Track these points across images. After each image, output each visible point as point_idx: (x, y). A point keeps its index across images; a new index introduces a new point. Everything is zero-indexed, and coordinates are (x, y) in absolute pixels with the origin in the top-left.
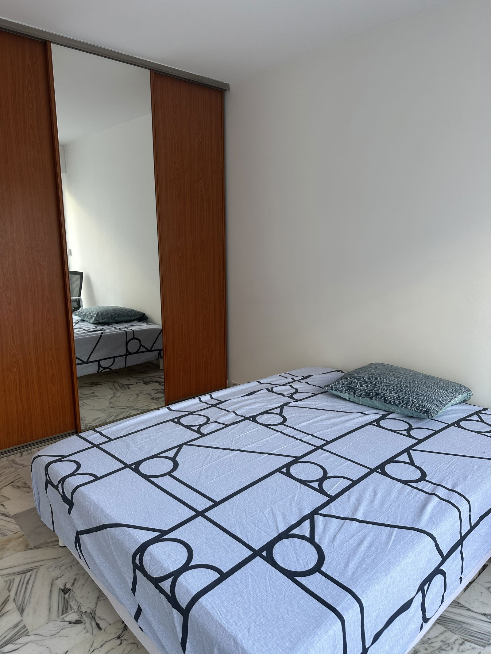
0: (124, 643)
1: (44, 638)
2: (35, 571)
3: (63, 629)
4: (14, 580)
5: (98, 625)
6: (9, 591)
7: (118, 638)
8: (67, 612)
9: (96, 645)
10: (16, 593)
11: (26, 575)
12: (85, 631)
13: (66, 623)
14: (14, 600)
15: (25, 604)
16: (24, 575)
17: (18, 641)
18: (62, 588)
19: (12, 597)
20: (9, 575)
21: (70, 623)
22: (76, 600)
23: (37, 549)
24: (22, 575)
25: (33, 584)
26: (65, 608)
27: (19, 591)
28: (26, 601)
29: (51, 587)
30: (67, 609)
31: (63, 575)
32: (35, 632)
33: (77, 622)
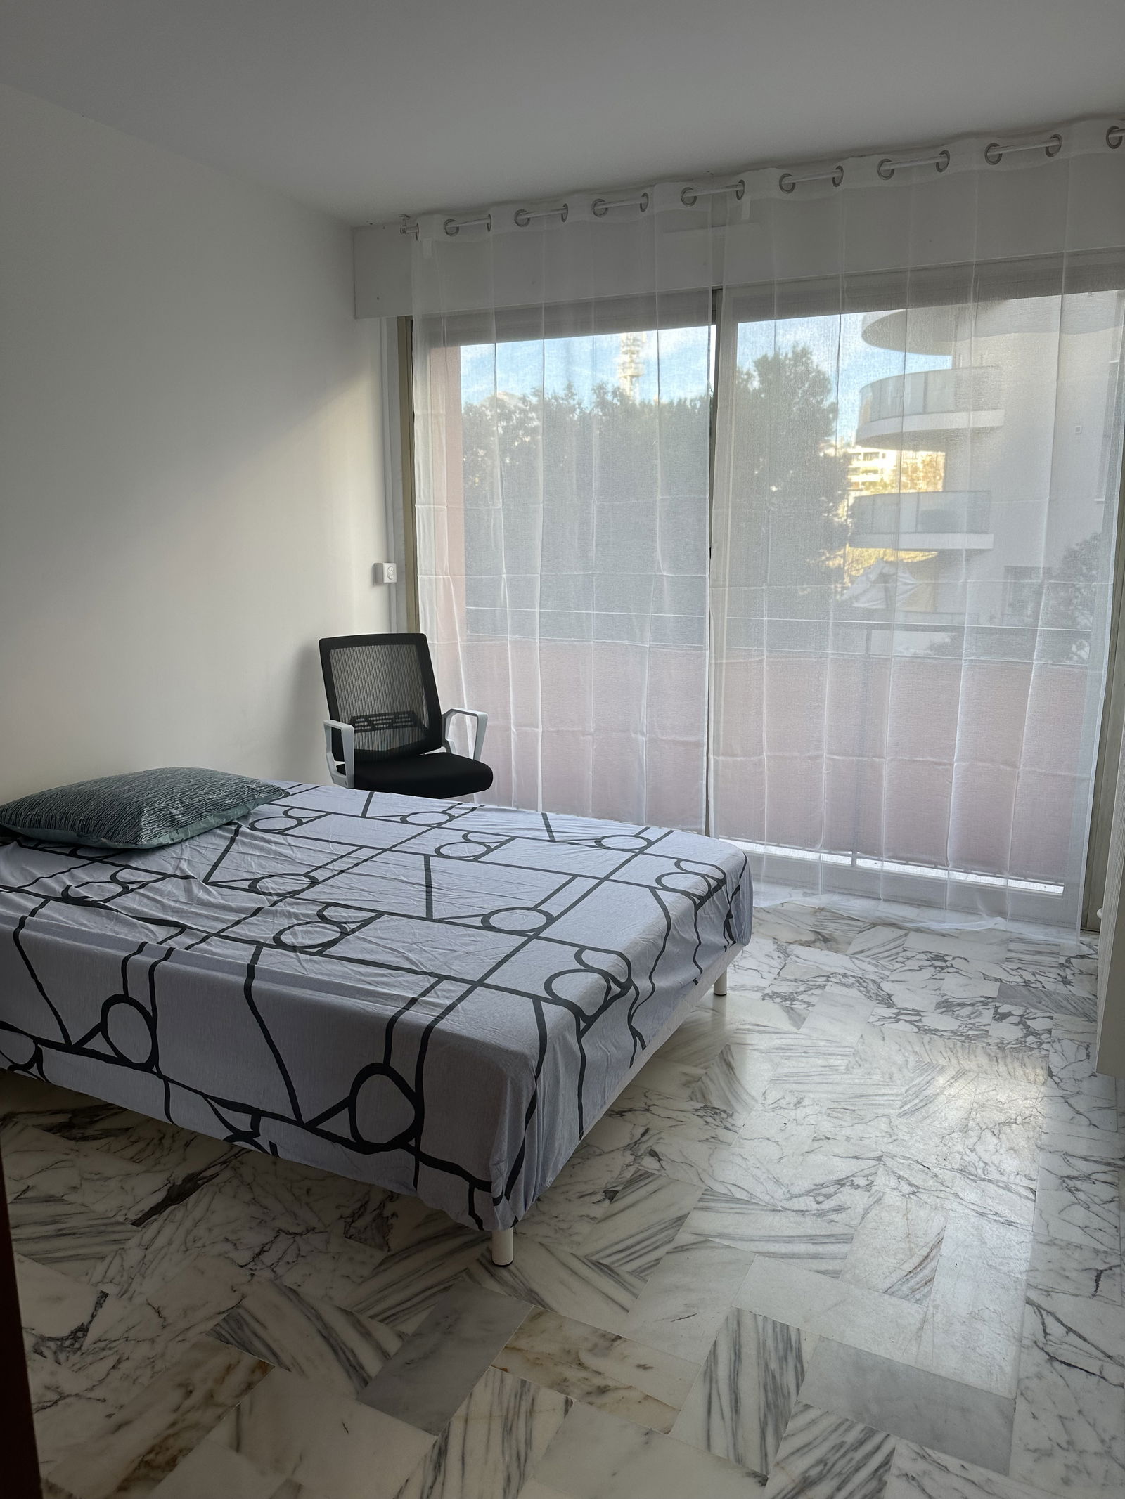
0: (650, 1103)
1: (700, 1171)
2: (593, 1258)
3: (673, 1161)
4: (630, 1273)
5: (643, 1135)
6: (658, 1261)
7: (648, 1110)
8: (647, 1172)
9: (671, 1122)
10: (656, 1248)
11: (613, 1263)
12: (661, 1141)
13: (663, 1163)
14: (670, 1242)
15: (667, 1224)
16: (614, 1266)
17: (725, 1191)
18: (608, 1201)
19: (668, 1247)
20: (627, 1285)
21: (660, 1160)
22: (620, 1175)
23: (536, 1294)
24: (616, 1270)
25: (625, 1240)
26: (641, 1177)
27: (650, 1248)
28: (662, 1226)
29: (616, 1214)
30: (641, 1175)
31: (582, 1216)
32: (700, 1183)
33: (653, 1154)
